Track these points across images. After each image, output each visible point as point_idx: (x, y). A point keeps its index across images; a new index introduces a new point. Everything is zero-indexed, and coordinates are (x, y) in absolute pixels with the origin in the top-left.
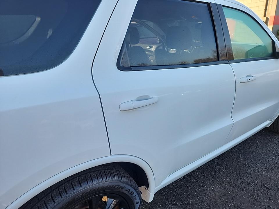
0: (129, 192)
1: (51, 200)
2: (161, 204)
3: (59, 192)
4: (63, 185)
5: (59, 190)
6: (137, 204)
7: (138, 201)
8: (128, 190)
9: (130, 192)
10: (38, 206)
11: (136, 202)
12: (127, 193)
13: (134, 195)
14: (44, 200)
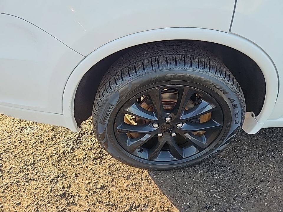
0: (231, 102)
1: (141, 66)
2: (261, 148)
3: (151, 61)
4: (157, 57)
5: (151, 60)
6: (236, 123)
7: (238, 121)
8: (232, 99)
9: (234, 103)
10: (128, 68)
11: (236, 121)
12: (228, 102)
13: (236, 110)
14: (135, 65)
